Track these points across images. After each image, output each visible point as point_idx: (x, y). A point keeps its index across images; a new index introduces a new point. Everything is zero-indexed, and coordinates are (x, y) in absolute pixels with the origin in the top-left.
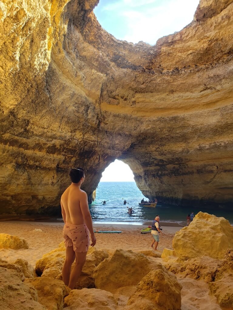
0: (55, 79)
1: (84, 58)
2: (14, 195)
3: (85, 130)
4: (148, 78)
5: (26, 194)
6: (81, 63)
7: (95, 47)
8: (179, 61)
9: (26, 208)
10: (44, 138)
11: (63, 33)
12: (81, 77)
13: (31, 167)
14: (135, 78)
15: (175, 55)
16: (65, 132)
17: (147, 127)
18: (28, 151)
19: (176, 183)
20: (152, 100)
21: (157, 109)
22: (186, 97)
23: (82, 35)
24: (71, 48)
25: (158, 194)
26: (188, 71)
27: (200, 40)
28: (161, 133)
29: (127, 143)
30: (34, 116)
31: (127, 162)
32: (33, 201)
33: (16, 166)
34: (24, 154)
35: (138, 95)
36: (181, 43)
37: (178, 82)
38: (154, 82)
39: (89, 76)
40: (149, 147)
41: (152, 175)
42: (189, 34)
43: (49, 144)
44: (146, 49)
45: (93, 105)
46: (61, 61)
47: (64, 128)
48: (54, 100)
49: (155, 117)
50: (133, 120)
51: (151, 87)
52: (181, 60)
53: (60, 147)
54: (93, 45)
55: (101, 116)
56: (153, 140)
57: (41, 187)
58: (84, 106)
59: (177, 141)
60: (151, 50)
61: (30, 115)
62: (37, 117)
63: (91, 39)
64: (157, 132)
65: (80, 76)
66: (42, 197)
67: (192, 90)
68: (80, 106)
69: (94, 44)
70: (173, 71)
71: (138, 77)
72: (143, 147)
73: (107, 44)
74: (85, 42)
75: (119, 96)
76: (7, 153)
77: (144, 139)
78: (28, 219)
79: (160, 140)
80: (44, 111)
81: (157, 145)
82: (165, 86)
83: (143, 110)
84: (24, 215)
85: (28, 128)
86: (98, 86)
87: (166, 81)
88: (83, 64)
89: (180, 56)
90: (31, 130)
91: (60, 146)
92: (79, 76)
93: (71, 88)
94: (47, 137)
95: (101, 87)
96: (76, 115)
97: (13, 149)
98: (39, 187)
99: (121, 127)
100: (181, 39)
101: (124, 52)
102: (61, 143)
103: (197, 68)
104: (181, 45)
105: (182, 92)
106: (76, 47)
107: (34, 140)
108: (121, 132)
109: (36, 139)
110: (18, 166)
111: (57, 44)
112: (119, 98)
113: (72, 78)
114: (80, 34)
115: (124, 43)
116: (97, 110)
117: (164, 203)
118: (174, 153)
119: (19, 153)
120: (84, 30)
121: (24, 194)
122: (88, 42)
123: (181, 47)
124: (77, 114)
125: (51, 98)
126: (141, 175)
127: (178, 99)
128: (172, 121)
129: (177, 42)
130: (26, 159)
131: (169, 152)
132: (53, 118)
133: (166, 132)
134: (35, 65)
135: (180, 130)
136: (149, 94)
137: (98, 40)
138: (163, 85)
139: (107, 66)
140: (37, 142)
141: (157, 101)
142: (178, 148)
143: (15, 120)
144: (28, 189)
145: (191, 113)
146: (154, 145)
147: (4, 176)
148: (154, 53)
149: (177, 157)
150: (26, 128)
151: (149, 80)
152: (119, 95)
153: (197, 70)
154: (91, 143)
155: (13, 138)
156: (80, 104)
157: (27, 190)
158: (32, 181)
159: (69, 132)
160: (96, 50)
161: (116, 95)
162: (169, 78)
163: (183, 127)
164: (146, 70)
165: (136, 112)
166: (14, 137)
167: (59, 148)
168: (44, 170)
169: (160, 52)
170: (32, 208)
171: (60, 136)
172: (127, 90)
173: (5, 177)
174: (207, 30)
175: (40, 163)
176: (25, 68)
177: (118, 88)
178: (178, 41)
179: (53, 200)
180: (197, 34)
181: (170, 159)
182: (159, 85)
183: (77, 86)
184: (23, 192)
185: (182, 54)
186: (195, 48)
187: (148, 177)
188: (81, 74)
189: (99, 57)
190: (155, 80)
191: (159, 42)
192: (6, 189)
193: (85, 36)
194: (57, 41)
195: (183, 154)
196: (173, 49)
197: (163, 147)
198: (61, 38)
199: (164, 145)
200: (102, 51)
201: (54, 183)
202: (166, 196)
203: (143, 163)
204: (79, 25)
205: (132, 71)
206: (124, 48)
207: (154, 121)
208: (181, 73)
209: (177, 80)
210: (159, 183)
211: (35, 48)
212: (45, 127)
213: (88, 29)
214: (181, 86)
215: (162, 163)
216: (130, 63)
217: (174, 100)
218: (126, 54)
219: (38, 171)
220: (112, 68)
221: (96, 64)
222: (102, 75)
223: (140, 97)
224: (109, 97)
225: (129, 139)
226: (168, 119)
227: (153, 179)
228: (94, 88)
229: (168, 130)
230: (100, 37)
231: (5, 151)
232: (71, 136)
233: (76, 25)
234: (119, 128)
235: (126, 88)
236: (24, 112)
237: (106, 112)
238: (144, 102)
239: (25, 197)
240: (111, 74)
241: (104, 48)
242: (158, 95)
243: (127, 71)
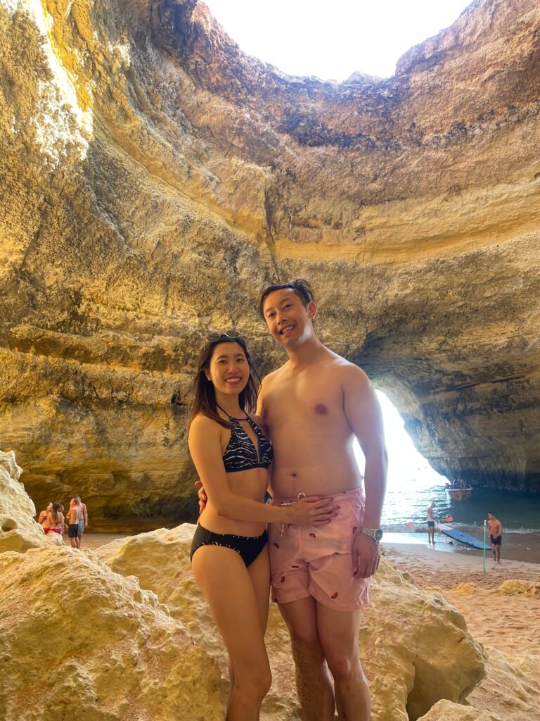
0: (125, 184)
1: (204, 131)
2: (64, 471)
3: (235, 309)
4: (385, 163)
5: (97, 468)
6: (197, 143)
7: (228, 101)
8: (462, 105)
9: (103, 502)
10: (128, 334)
11: (117, 65)
12: (202, 178)
13: (104, 404)
14: (352, 166)
15: (450, 90)
16: (182, 316)
17: (402, 290)
18: (93, 366)
19: (507, 431)
20: (407, 218)
21: (422, 242)
22: (497, 198)
23: (188, 73)
24: (159, 106)
25: (467, 464)
26: (491, 126)
27: (508, 36)
28: (442, 301)
29: (355, 335)
30: (88, 281)
31: (381, 386)
32: (118, 486)
33: (59, 400)
34: (83, 372)
35: (367, 212)
36: (458, 54)
37: (469, 160)
38: (403, 170)
39: (226, 176)
40: (421, 341)
41: (442, 414)
42: (476, 25)
43: (146, 347)
44: (369, 88)
45: (250, 246)
46: (136, 140)
47: (180, 307)
48: (136, 239)
49: (419, 262)
50: (363, 275)
51: (396, 184)
52: (467, 101)
53: (174, 354)
54: (224, 96)
55: (277, 272)
56: (427, 321)
57: (137, 450)
58: (223, 250)
59: (491, 318)
60: (384, 88)
61: (78, 279)
62: (97, 283)
63: (213, 80)
64: (432, 299)
65: (200, 175)
66: (141, 474)
67: (510, 178)
68: (213, 250)
69: (226, 93)
70: (449, 133)
71: (359, 163)
72: (405, 343)
73: (262, 88)
74: (200, 91)
75: (317, 220)
76: (31, 370)
77: (401, 321)
78: (115, 530)
79: (445, 320)
80: (111, 267)
81: (439, 335)
82: (433, 176)
83: (385, 247)
84: (101, 518)
85: (80, 311)
86: (255, 197)
87: (436, 162)
88: (204, 146)
89: (464, 91)
90: (91, 314)
91: (175, 350)
92: (198, 175)
93: (179, 207)
94: (136, 329)
95: (264, 200)
96: (204, 274)
97: (47, 362)
98: (132, 452)
99: (333, 295)
100: (457, 45)
101: (311, 105)
102: (175, 343)
103: (516, 113)
104: (460, 59)
105: (483, 188)
106: (177, 103)
107: (104, 339)
108: (333, 307)
109: (107, 336)
110: (67, 401)
111: (110, 95)
112: (320, 223)
113: (178, 183)
114: (181, 70)
115: (307, 81)
116: (264, 260)
117: (484, 486)
118: (486, 352)
119: (67, 371)
120: (189, 59)
121: (93, 468)
122: (209, 89)
123: (461, 67)
124: (208, 271)
125: (125, 234)
126: (417, 416)
127: (477, 208)
128: (468, 267)
129: (448, 55)
130: (90, 385)
131: (474, 350)
132: (143, 284)
133: (456, 297)
134: (39, 145)
135: (495, 290)
136: (395, 205)
137: (233, 80)
138: (427, 177)
139: (269, 146)
140: (111, 344)
141: (420, 221)
142: (498, 336)
143: (37, 290)
144: (100, 456)
145: (516, 239)
146: (433, 336)
147: (29, 427)
148: (391, 96)
149: (496, 361)
150: (74, 311)
151: (389, 168)
152: (319, 216)
153: (515, 118)
154: (257, 339)
155: (43, 336)
156: (210, 245)
157: (97, 459)
158: (109, 437)
159: (193, 315)
160: (232, 108)
161: (309, 218)
162: (441, 154)
163: (500, 279)
164: (378, 143)
165: (368, 255)
166: (44, 333)
167: (173, 357)
168: (139, 410)
169: (408, 88)
170: (116, 503)
171: (171, 327)
172: (334, 200)
173: (33, 427)
174: (523, 6)
175: (129, 394)
176: (11, 155)
177: (310, 198)
178: (450, 49)
179: (174, 482)
180: (498, 22)
181: (481, 370)
182: (416, 175)
183: (196, 203)
184: (87, 464)
185: (469, 82)
186: (499, 60)
187: (433, 420)
188: (203, 171)
189: (243, 123)
190: (403, 166)
191: (401, 63)
192: (38, 457)
193: (197, 73)
194: (105, 87)
195: (513, 352)
196: (441, 74)
197: (456, 339)
198: (117, 79)
199: (457, 334)
200: (251, 108)
201: (171, 442)
202: (486, 468)
203: (415, 386)
204: (171, 45)
205: (339, 151)
206: (311, 93)
207: (418, 272)
208: (474, 136)
209: (463, 155)
210: (463, 436)
211: (24, 102)
212: (129, 306)
213: (201, 57)
214: (477, 171)
215: (460, 383)
216: (332, 130)
217: (464, 212)
218: (317, 109)
219: (125, 413)
220: (285, 150)
221: (240, 142)
222: (260, 169)
223: (373, 214)
224: (294, 224)
225: (357, 324)
226: (455, 262)
227: (445, 424)
228: (245, 205)
229: (460, 293)
230: (238, 71)
231: (26, 366)
232: (200, 324)
233: (164, 49)
234: (327, 298)
235: (332, 196)
236: (58, 270)
237: (289, 262)
238: (386, 227)
239: (94, 475)
240: (285, 166)
241: (254, 100)
242: (420, 203)
243: (327, 153)
